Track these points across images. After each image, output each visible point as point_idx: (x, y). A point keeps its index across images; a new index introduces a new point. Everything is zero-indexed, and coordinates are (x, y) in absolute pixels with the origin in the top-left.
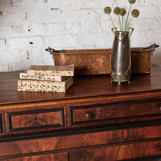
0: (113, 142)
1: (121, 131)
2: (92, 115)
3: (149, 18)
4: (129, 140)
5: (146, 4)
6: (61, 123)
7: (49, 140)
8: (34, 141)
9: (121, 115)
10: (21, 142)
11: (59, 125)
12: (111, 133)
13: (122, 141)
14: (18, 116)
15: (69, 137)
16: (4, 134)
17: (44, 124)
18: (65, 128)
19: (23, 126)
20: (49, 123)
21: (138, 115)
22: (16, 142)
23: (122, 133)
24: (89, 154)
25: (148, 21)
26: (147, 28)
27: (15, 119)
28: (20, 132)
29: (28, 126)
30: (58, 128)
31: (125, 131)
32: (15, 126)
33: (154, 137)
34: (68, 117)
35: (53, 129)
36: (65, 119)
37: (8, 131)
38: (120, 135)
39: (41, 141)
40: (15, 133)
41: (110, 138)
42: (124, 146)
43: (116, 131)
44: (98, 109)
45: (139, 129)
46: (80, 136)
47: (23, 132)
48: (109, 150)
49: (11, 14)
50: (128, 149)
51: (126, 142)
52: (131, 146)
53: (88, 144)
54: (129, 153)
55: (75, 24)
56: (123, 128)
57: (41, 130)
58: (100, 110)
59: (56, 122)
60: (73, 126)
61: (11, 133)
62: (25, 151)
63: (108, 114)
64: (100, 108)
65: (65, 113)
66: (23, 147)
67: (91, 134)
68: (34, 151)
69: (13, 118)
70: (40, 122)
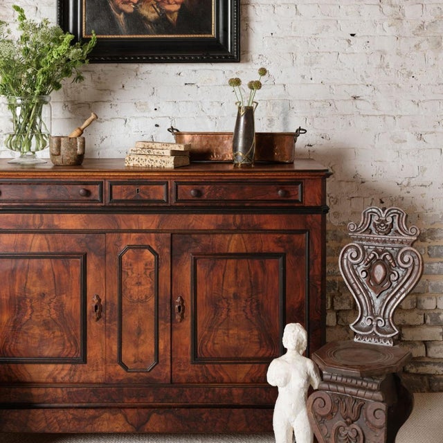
0: (224, 230)
1: (232, 216)
2: (199, 193)
3: (317, 101)
4: (243, 228)
5: (313, 81)
6: (165, 199)
7: (151, 217)
8: (134, 216)
9: (233, 197)
10: (120, 215)
11: (162, 201)
12: (221, 217)
13: (234, 228)
14: (120, 186)
15: (172, 216)
16: (103, 205)
17: (146, 198)
18: (169, 205)
19: (123, 198)
20: (152, 198)
21: (253, 199)
22: (115, 215)
23: (234, 218)
24: (195, 240)
25: (316, 104)
26: (314, 115)
27: (116, 189)
28: (120, 204)
29: (129, 198)
30: (161, 205)
31: (238, 216)
32: (115, 197)
33: (274, 228)
34: (172, 193)
35: (155, 204)
36: (169, 194)
37: (108, 201)
38: (231, 221)
39: (142, 217)
40: (115, 204)
41: (220, 223)
42: (236, 236)
43: (226, 216)
44: (207, 187)
45: (255, 216)
46: (185, 216)
47: (123, 204)
48: (218, 238)
49: (135, 88)
50: (242, 240)
51: (239, 230)
52: (246, 236)
53: (193, 226)
54: (243, 244)
55: (215, 104)
56: (234, 213)
57: (142, 205)
58: (209, 188)
59: (158, 197)
60: (178, 204)
61: (110, 204)
62: (124, 227)
63: (218, 195)
64: (209, 186)
65: (169, 188)
66: (122, 222)
67: (197, 216)
68: (134, 228)
69: (114, 187)
70: (142, 195)
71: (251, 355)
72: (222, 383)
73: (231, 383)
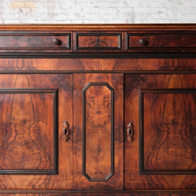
0: (165, 71)
1: (172, 60)
2: (146, 43)
4: (179, 69)
6: (119, 47)
7: (108, 60)
8: (95, 60)
9: (172, 45)
10: (84, 60)
11: (117, 48)
12: (162, 60)
13: (173, 69)
14: (84, 37)
15: (125, 60)
16: (71, 51)
17: (105, 46)
18: (122, 51)
19: (87, 46)
20: (109, 45)
21: (188, 46)
22: (81, 59)
24: (142, 79)
27: (81, 39)
28: (84, 51)
29: (91, 46)
30: (116, 51)
31: (176, 61)
32: (81, 45)
34: (125, 42)
35: (112, 51)
36: (122, 43)
37: (75, 48)
38: (171, 64)
39: (101, 61)
40: (80, 51)
41: (162, 65)
42: (174, 76)
43: (167, 60)
44: (152, 37)
45: (189, 60)
46: (135, 60)
47: (87, 51)
48: (160, 77)
50: (179, 79)
51: (176, 71)
52: (182, 76)
53: (141, 68)
54: (180, 82)
56: (173, 57)
57: (102, 51)
58: (153, 38)
59: (114, 45)
60: (129, 51)
61: (77, 51)
62: (87, 69)
63: (160, 43)
64: (153, 37)
65: (123, 38)
66: (86, 65)
67: (144, 60)
68: (95, 69)
69: (79, 38)
70: (101, 44)
71: (186, 168)
72: (163, 189)
73: (170, 189)
